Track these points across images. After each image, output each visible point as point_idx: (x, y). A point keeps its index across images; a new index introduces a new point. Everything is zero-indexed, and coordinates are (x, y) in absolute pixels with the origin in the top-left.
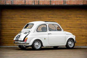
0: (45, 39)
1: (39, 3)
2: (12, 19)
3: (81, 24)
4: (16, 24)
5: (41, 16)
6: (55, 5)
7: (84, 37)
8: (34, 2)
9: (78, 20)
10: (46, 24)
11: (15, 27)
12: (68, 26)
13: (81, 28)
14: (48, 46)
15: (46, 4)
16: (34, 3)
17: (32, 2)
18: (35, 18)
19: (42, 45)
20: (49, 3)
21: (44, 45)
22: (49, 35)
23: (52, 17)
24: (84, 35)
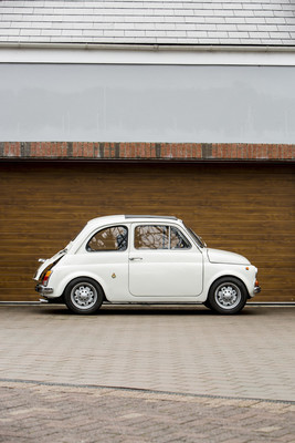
0: (114, 276)
1: (117, 153)
2: (24, 209)
3: (260, 225)
4: (36, 223)
5: (126, 198)
6: (172, 160)
7: (272, 270)
8: (101, 149)
9: (251, 211)
10: (127, 225)
11: (32, 236)
12: (217, 233)
13: (262, 238)
14: (130, 303)
15: (143, 155)
16: (102, 153)
17: (95, 148)
18: (103, 203)
19: (102, 297)
20: (154, 152)
21: (109, 297)
22: (132, 264)
23: (162, 202)
24: (271, 263)
